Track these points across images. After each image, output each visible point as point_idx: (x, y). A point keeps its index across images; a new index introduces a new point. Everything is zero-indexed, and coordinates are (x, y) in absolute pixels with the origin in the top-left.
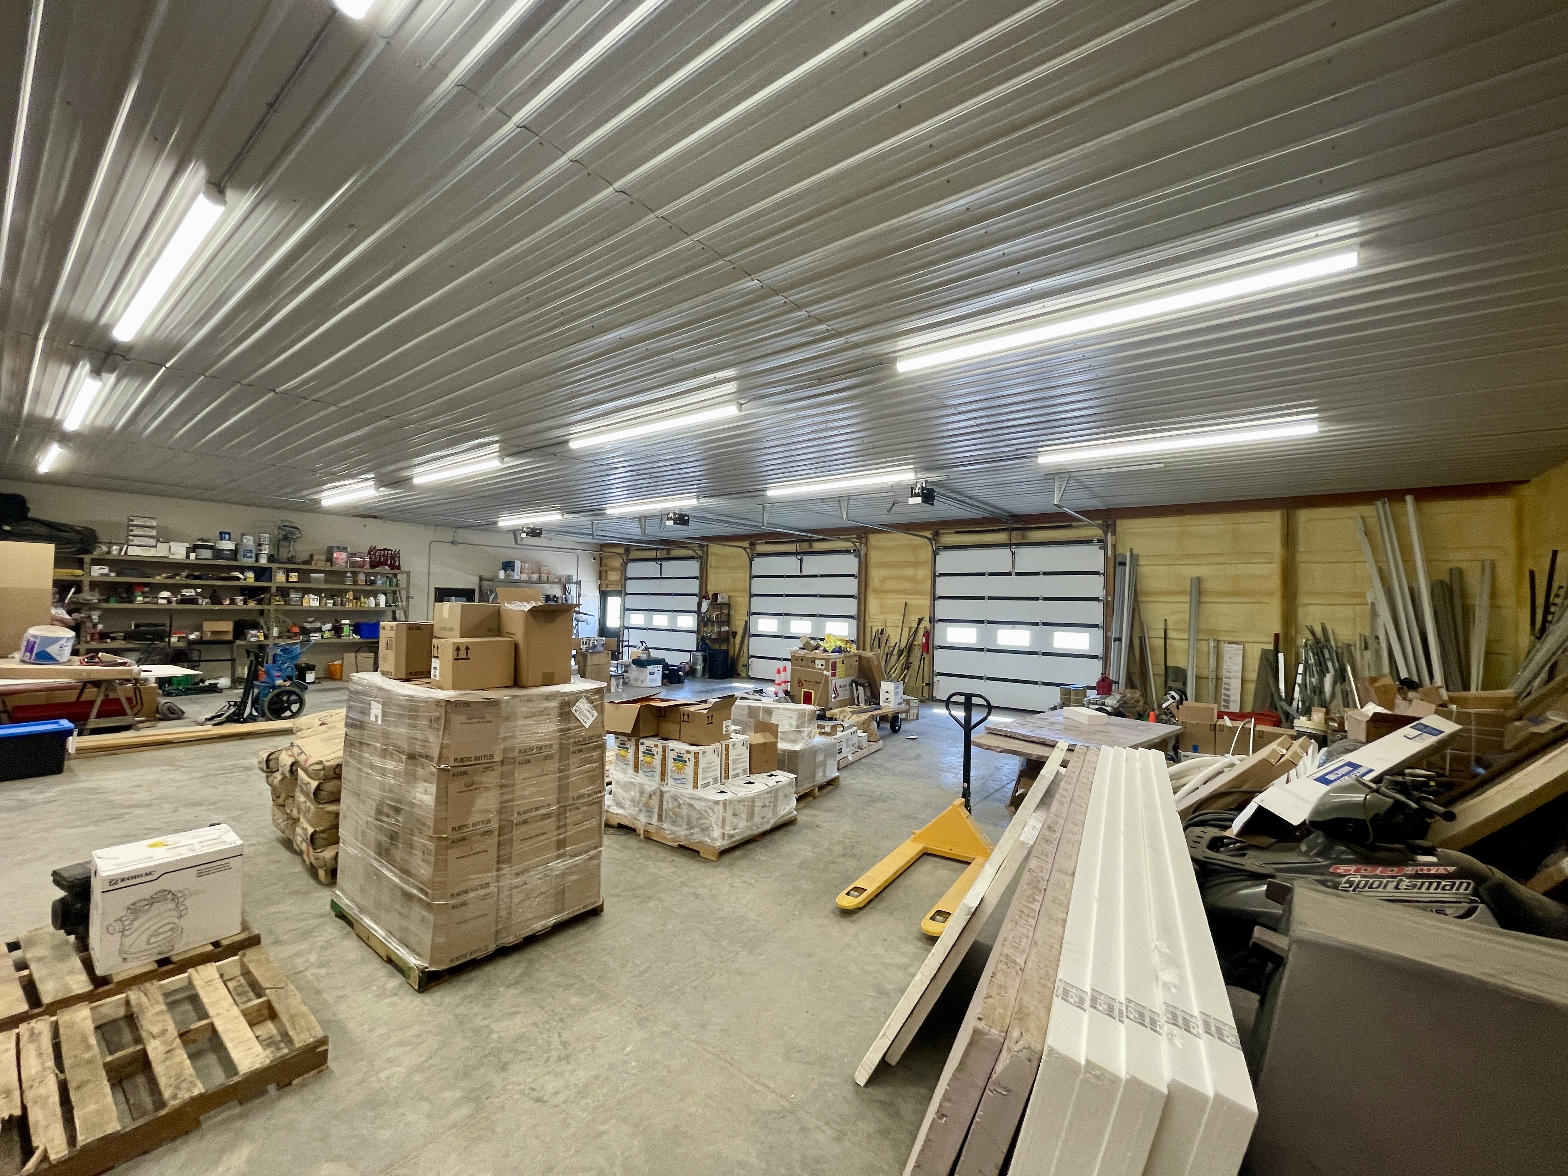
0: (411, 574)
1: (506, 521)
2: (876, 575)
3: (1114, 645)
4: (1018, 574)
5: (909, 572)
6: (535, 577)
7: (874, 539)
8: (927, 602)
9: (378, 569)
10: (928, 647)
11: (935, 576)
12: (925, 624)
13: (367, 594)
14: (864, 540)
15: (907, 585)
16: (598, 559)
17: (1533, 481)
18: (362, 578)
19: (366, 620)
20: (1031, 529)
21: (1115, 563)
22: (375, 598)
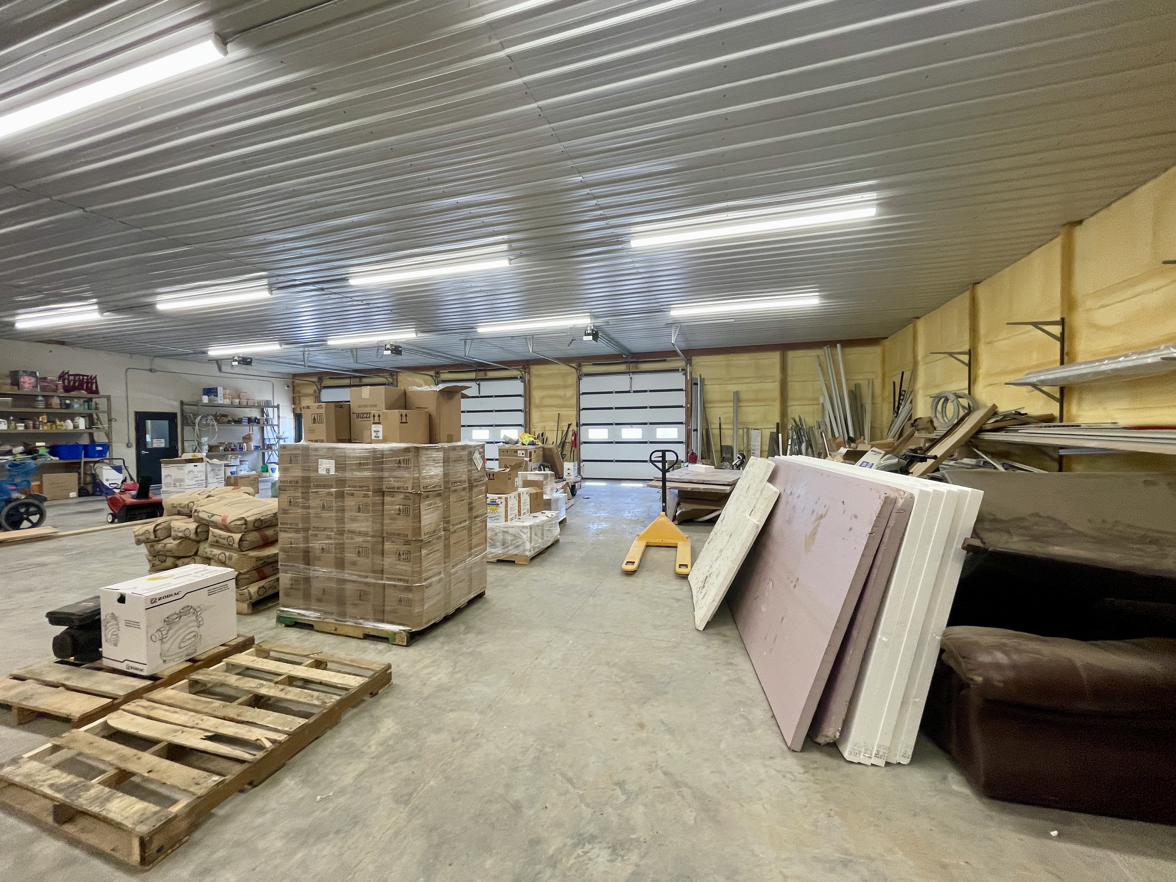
0: (112, 399)
1: (215, 351)
2: (537, 395)
3: (693, 434)
4: (634, 392)
5: (560, 392)
6: (237, 401)
7: (535, 370)
8: (574, 413)
9: (74, 394)
10: (576, 443)
11: (579, 394)
12: (574, 427)
13: (63, 417)
14: (527, 370)
15: (559, 402)
16: (291, 388)
17: (890, 338)
18: (56, 401)
19: (63, 443)
20: (641, 362)
21: (692, 383)
22: (72, 420)
